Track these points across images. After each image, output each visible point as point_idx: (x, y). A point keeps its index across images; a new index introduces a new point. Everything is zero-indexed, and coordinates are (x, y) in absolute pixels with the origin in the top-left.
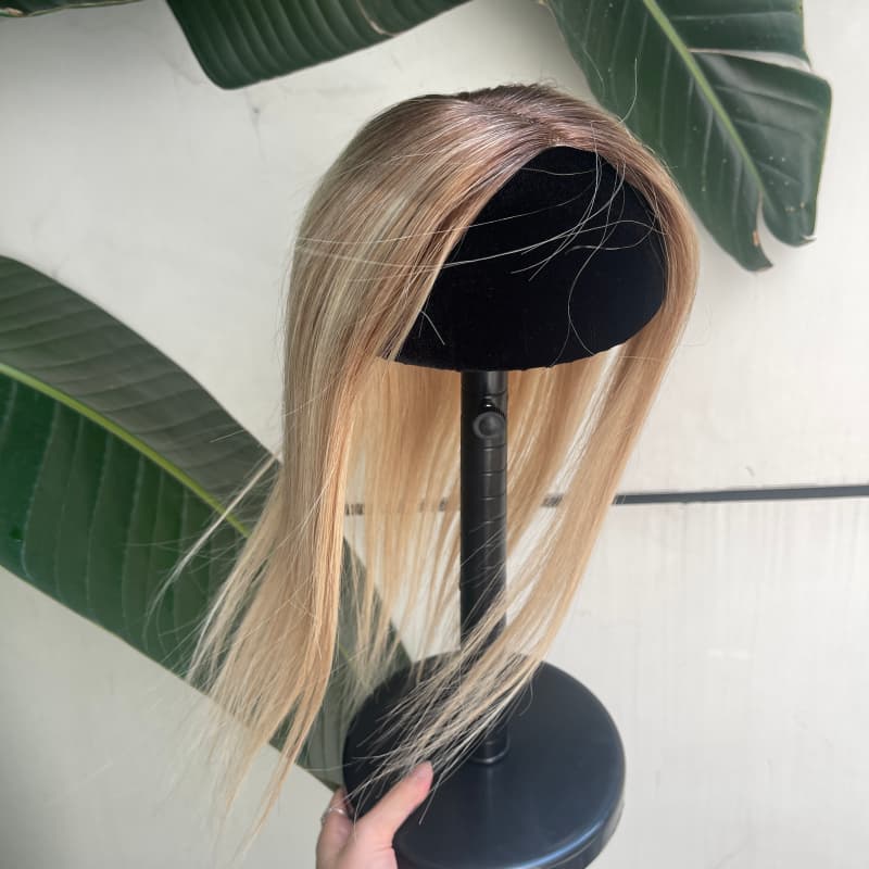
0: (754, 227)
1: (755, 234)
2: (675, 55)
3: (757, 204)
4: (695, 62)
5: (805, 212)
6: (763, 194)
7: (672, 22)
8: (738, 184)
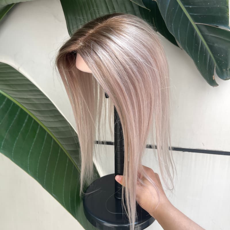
0: (213, 74)
1: (213, 76)
2: (191, 24)
3: (214, 68)
4: (196, 26)
5: (228, 71)
6: (216, 65)
7: (190, 15)
8: (208, 61)
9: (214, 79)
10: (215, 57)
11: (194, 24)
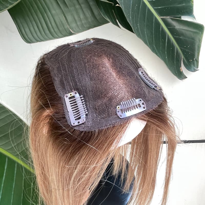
0: (181, 66)
1: (181, 68)
2: (156, 19)
3: (181, 60)
4: (161, 21)
5: (195, 61)
6: (182, 57)
7: (155, 9)
8: (176, 54)
9: (181, 71)
10: (181, 49)
11: (159, 18)
